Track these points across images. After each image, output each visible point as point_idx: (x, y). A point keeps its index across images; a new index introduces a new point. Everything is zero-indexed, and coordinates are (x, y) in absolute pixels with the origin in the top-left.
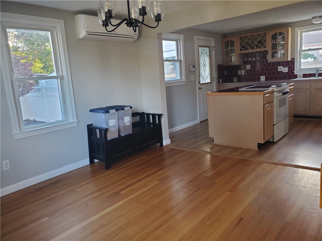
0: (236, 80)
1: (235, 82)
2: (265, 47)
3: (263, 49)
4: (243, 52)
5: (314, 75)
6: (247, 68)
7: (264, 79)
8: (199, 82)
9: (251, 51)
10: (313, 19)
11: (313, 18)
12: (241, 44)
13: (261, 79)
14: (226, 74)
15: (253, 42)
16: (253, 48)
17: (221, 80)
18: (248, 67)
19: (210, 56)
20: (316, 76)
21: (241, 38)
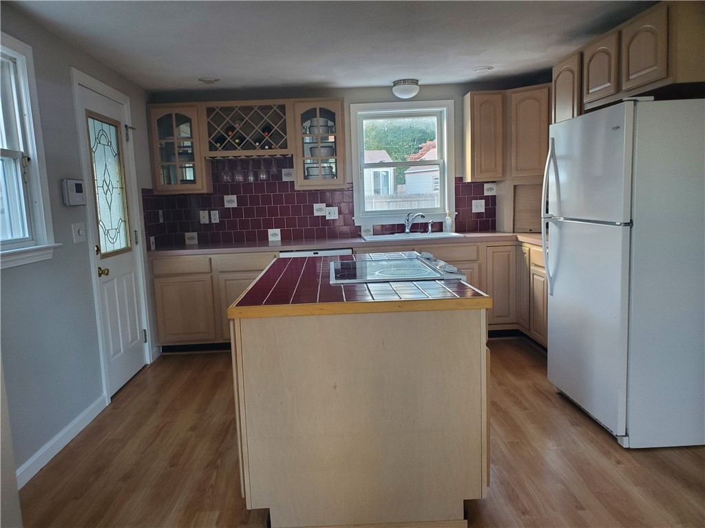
0: (192, 238)
1: (191, 247)
2: (285, 146)
3: (278, 152)
4: (220, 154)
5: (400, 228)
6: (227, 205)
7: (279, 238)
8: (98, 250)
9: (242, 153)
10: (394, 86)
11: (396, 83)
12: (211, 129)
13: (271, 238)
14: (161, 220)
15: (248, 128)
16: (249, 146)
17: (152, 239)
18: (231, 201)
19: (120, 155)
20: (407, 230)
21: (210, 111)
